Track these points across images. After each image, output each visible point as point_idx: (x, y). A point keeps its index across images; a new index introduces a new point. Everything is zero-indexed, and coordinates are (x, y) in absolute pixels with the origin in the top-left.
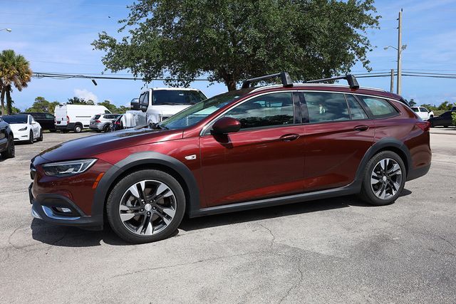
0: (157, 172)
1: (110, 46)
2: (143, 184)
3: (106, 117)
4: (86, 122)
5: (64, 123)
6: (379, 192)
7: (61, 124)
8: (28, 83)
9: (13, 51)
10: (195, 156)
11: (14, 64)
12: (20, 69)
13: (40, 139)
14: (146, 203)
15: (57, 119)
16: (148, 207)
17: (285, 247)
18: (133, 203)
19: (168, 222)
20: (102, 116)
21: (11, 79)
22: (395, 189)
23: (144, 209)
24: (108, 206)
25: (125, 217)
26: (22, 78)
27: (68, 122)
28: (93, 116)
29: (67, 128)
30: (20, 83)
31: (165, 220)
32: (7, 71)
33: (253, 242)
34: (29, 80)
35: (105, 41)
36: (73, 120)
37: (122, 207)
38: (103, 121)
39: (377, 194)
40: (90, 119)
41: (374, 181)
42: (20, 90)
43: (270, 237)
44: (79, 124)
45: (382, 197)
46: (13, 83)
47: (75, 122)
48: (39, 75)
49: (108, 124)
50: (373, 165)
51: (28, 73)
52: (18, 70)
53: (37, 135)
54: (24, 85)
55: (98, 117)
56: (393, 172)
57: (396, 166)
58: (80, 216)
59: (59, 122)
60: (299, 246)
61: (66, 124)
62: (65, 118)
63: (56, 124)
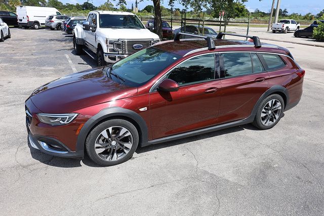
0: (120, 121)
2: (110, 129)
3: (58, 18)
4: (42, 21)
5: (25, 21)
6: (265, 121)
7: (22, 22)
10: (146, 108)
13: (8, 37)
14: (112, 141)
15: (19, 17)
16: (114, 143)
17: (205, 173)
18: (103, 141)
19: (127, 152)
20: (55, 17)
22: (276, 119)
23: (111, 145)
24: (87, 145)
25: (98, 151)
27: (28, 20)
28: (48, 17)
29: (28, 26)
31: (125, 150)
33: (184, 168)
36: (32, 19)
37: (96, 145)
38: (56, 21)
39: (264, 123)
40: (45, 18)
41: (263, 115)
43: (194, 162)
44: (37, 23)
45: (267, 125)
47: (33, 20)
49: (59, 24)
50: (264, 105)
53: (6, 34)
55: (51, 17)
56: (276, 108)
57: (279, 104)
58: (68, 151)
59: (21, 20)
60: (215, 173)
61: (27, 22)
62: (25, 17)
63: (18, 21)
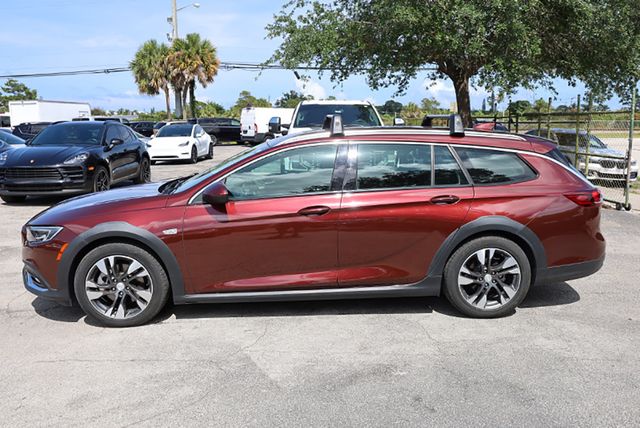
1: (288, 31)
2: (111, 259)
5: (251, 133)
7: (248, 135)
8: (214, 78)
9: (198, 35)
11: (198, 53)
12: (205, 58)
13: (209, 157)
14: (117, 282)
15: (243, 128)
21: (194, 72)
23: (116, 288)
25: (92, 296)
26: (207, 69)
27: (256, 132)
29: (255, 140)
30: (204, 77)
32: (189, 61)
34: (216, 73)
35: (284, 24)
36: (262, 130)
37: (88, 284)
39: (471, 301)
41: (464, 281)
42: (204, 86)
46: (196, 77)
47: (264, 132)
48: (227, 67)
50: (463, 257)
51: (215, 64)
52: (202, 60)
53: (202, 151)
54: (210, 79)
58: (48, 288)
59: (246, 132)
61: (253, 135)
62: (253, 126)
63: (242, 134)
